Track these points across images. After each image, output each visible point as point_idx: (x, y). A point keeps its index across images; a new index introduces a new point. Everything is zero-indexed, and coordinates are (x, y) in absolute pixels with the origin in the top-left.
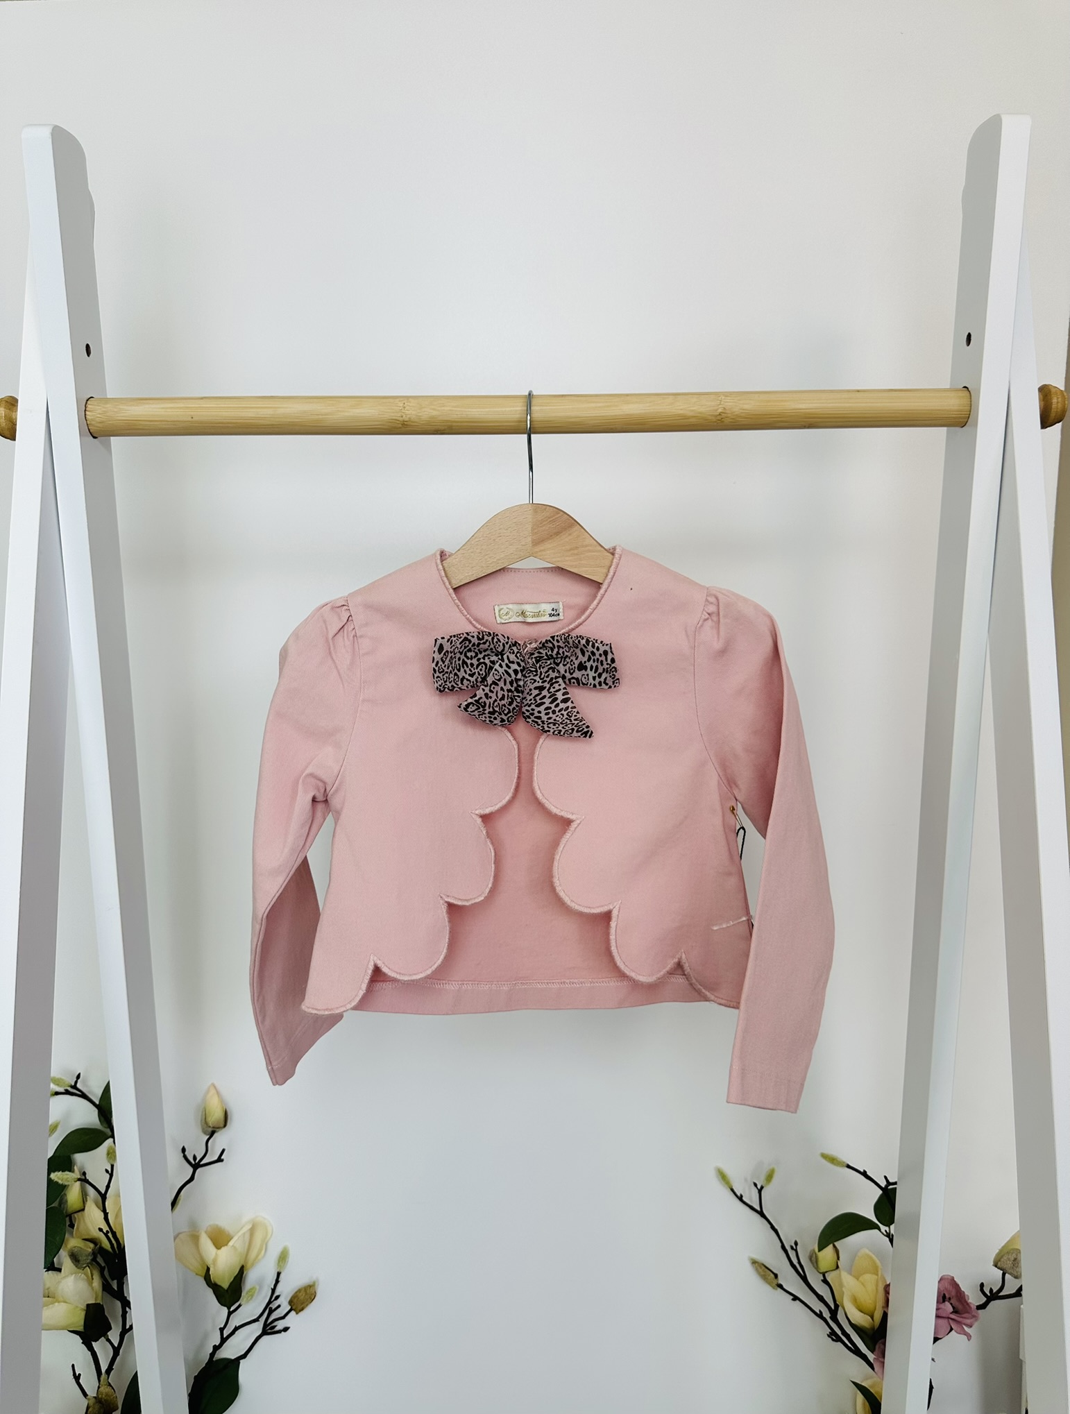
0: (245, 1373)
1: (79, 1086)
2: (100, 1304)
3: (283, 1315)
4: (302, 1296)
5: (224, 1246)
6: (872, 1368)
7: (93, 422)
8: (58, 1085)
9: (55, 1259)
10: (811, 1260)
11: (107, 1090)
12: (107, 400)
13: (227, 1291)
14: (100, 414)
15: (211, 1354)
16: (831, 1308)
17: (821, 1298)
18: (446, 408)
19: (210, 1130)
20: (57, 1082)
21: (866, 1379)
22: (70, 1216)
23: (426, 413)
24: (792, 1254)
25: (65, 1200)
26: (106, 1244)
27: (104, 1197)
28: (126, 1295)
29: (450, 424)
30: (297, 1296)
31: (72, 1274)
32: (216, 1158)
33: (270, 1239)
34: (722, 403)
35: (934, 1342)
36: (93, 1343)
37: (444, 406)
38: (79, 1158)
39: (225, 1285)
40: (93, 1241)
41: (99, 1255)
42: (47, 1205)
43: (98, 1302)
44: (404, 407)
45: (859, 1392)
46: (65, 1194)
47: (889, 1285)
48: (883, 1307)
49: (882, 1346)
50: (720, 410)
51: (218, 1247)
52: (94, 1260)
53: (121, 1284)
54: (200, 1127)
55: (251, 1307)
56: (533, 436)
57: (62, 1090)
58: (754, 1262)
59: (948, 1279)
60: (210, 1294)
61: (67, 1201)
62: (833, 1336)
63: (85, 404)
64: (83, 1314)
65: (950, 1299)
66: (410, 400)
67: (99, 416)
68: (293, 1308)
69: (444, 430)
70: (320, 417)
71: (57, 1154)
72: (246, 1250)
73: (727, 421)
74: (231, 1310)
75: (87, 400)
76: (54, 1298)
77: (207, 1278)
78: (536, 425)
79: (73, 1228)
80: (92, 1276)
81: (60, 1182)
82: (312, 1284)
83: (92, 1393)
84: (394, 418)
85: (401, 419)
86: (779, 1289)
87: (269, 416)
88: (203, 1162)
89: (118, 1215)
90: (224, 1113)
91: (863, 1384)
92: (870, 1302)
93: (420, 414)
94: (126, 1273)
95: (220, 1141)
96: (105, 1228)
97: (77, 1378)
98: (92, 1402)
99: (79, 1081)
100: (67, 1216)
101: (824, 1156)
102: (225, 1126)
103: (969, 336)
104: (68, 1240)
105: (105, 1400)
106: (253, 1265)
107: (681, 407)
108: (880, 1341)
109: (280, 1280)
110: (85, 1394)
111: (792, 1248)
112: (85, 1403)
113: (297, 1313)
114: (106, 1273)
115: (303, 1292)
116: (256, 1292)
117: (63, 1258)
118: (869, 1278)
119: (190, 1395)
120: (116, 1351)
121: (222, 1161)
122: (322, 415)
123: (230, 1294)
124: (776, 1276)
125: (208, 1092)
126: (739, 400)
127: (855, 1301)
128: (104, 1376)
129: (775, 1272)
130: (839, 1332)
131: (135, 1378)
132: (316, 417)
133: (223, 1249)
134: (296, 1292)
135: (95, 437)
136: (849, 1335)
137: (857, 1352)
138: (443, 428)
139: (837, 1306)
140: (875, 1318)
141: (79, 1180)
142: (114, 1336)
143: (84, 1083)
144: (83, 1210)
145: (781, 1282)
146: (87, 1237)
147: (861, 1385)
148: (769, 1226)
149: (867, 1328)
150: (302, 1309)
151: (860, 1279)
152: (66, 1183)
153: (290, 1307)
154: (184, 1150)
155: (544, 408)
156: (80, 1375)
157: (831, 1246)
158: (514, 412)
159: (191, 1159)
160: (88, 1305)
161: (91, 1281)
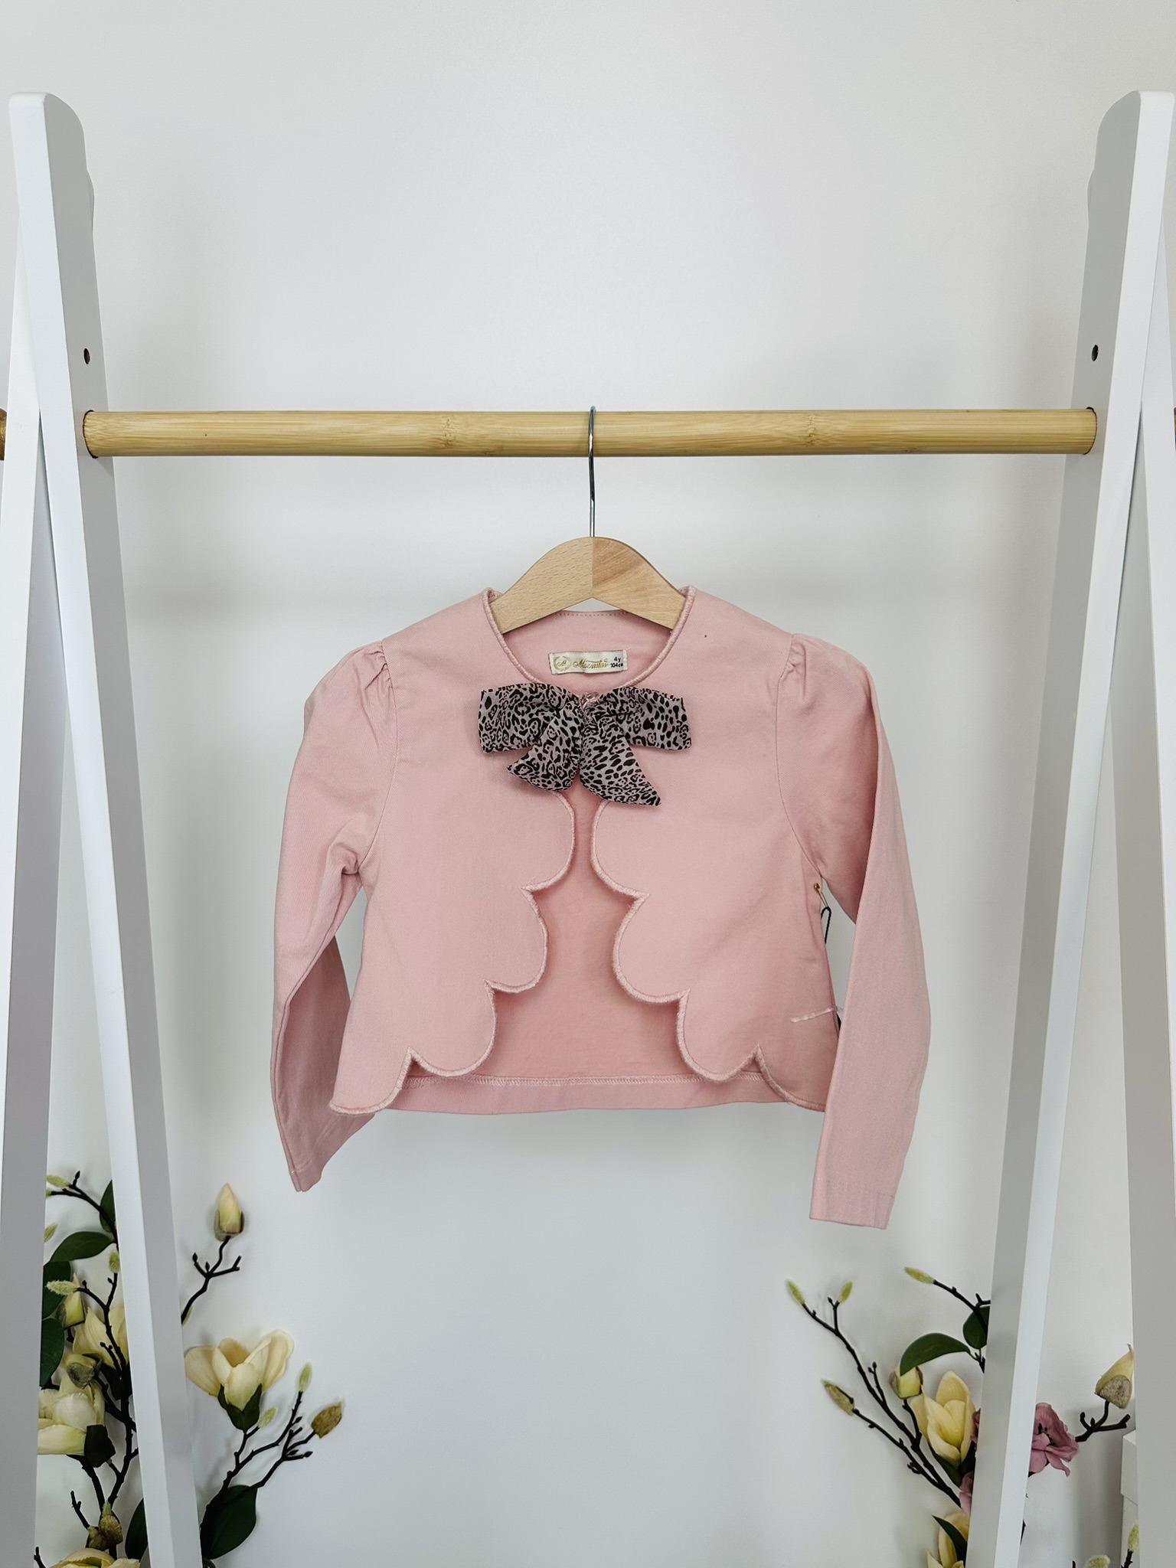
0: (263, 1502)
1: (78, 1185)
2: (101, 1426)
3: (305, 1439)
4: (326, 1418)
5: (240, 1363)
6: (957, 1501)
7: (93, 439)
8: (55, 1184)
9: (52, 1377)
10: (891, 1384)
11: (109, 1190)
12: (108, 414)
13: (243, 1412)
14: (101, 430)
15: (224, 1481)
16: (913, 1437)
17: (901, 1426)
18: (496, 426)
19: (225, 1235)
20: (54, 1180)
21: (949, 1514)
22: (69, 1329)
23: (474, 432)
24: (870, 1377)
25: (62, 1312)
26: (109, 1361)
27: (106, 1309)
28: (131, 1416)
29: (500, 444)
30: (320, 1418)
31: (71, 1394)
32: (231, 1266)
33: (289, 1357)
34: (813, 423)
35: (1029, 1476)
36: (95, 1469)
37: (494, 424)
38: (80, 1265)
39: (241, 1406)
40: (95, 1357)
41: (101, 1373)
42: (42, 1318)
43: (100, 1424)
44: (448, 425)
45: (941, 1528)
46: (63, 1305)
47: (979, 1412)
48: (971, 1437)
49: (969, 1480)
50: (810, 431)
51: (234, 1365)
52: (96, 1377)
53: (126, 1405)
54: (213, 1231)
55: (269, 1430)
56: (595, 459)
57: (59, 1189)
58: (827, 1385)
59: (1044, 1407)
60: (223, 1416)
61: (65, 1313)
62: (914, 1467)
63: (83, 418)
64: (83, 1437)
65: (1046, 1429)
66: (455, 416)
67: (99, 432)
68: (317, 1431)
69: (494, 451)
70: (353, 435)
71: (53, 1261)
72: (264, 1368)
73: (817, 444)
74: (248, 1433)
75: (86, 414)
76: (51, 1419)
77: (221, 1397)
78: (601, 447)
79: (72, 1342)
80: (93, 1395)
81: (58, 1292)
82: (336, 1405)
83: (93, 1522)
84: (439, 437)
85: (444, 438)
86: (855, 1415)
87: (292, 434)
88: (216, 1271)
89: (122, 1328)
90: (240, 1217)
91: (946, 1520)
92: (957, 1431)
93: (467, 433)
94: (131, 1392)
95: (235, 1248)
96: (108, 1343)
97: (77, 1506)
98: (94, 1533)
99: (78, 1180)
100: (65, 1329)
101: (909, 1271)
102: (241, 1231)
103: (1096, 349)
104: (66, 1357)
105: (108, 1531)
106: (272, 1383)
107: (765, 427)
108: (966, 1475)
109: (301, 1400)
110: (86, 1525)
111: (870, 1370)
112: (85, 1533)
113: (320, 1437)
114: (109, 1391)
115: (327, 1413)
116: (275, 1414)
117: (62, 1374)
118: (957, 1406)
119: (202, 1526)
120: (120, 1477)
121: (238, 1269)
122: (354, 433)
123: (246, 1416)
124: (852, 1401)
125: (222, 1192)
126: (832, 420)
127: (940, 1430)
128: (106, 1505)
129: (851, 1396)
130: (921, 1463)
131: (140, 1509)
132: (349, 435)
133: (239, 1366)
134: (319, 1415)
135: (94, 457)
136: (932, 1467)
137: (940, 1484)
138: (493, 449)
139: (919, 1435)
140: (962, 1449)
141: (79, 1289)
142: (118, 1460)
143: (85, 1180)
144: (83, 1322)
145: (857, 1407)
146: (87, 1353)
147: (944, 1521)
148: (845, 1346)
149: (953, 1460)
150: (326, 1433)
151: (946, 1405)
152: (65, 1294)
153: (312, 1431)
154: (195, 1257)
155: (606, 426)
156: (80, 1503)
157: (914, 1369)
158: (575, 431)
159: (204, 1268)
160: (89, 1428)
161: (91, 1400)
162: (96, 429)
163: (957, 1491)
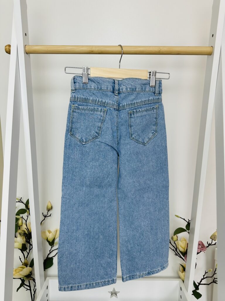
0: (54, 260)
1: (21, 200)
5: (51, 233)
6: (184, 260)
7: (27, 50)
8: (17, 200)
10: (172, 238)
12: (30, 46)
13: (51, 243)
15: (47, 256)
16: (176, 249)
18: (101, 48)
19: (48, 210)
21: (182, 263)
25: (19, 223)
27: (26, 221)
31: (19, 237)
35: (197, 254)
36: (24, 252)
43: (25, 243)
45: (181, 266)
47: (188, 243)
48: (187, 247)
49: (186, 255)
50: (159, 50)
52: (24, 235)
59: (200, 241)
60: (47, 243)
62: (176, 255)
63: (25, 46)
64: (21, 245)
65: (201, 245)
66: (94, 46)
69: (100, 53)
72: (55, 234)
73: (161, 52)
74: (52, 246)
77: (47, 240)
79: (20, 228)
83: (23, 262)
84: (91, 50)
88: (47, 216)
92: (184, 246)
93: (96, 49)
95: (50, 212)
96: (26, 228)
101: (176, 215)
102: (51, 209)
103: (213, 35)
104: (19, 231)
105: (26, 263)
107: (151, 49)
114: (26, 237)
116: (57, 243)
117: (18, 234)
118: (184, 242)
120: (28, 254)
121: (51, 216)
125: (48, 202)
126: (163, 48)
127: (181, 246)
128: (26, 258)
131: (33, 259)
135: (27, 54)
136: (179, 254)
137: (181, 257)
140: (185, 250)
141: (21, 217)
142: (28, 251)
146: (23, 230)
149: (183, 252)
152: (19, 219)
154: (43, 213)
156: (21, 258)
157: (176, 235)
159: (44, 215)
160: (23, 244)
161: (23, 239)
162: (27, 48)
163: (184, 258)
